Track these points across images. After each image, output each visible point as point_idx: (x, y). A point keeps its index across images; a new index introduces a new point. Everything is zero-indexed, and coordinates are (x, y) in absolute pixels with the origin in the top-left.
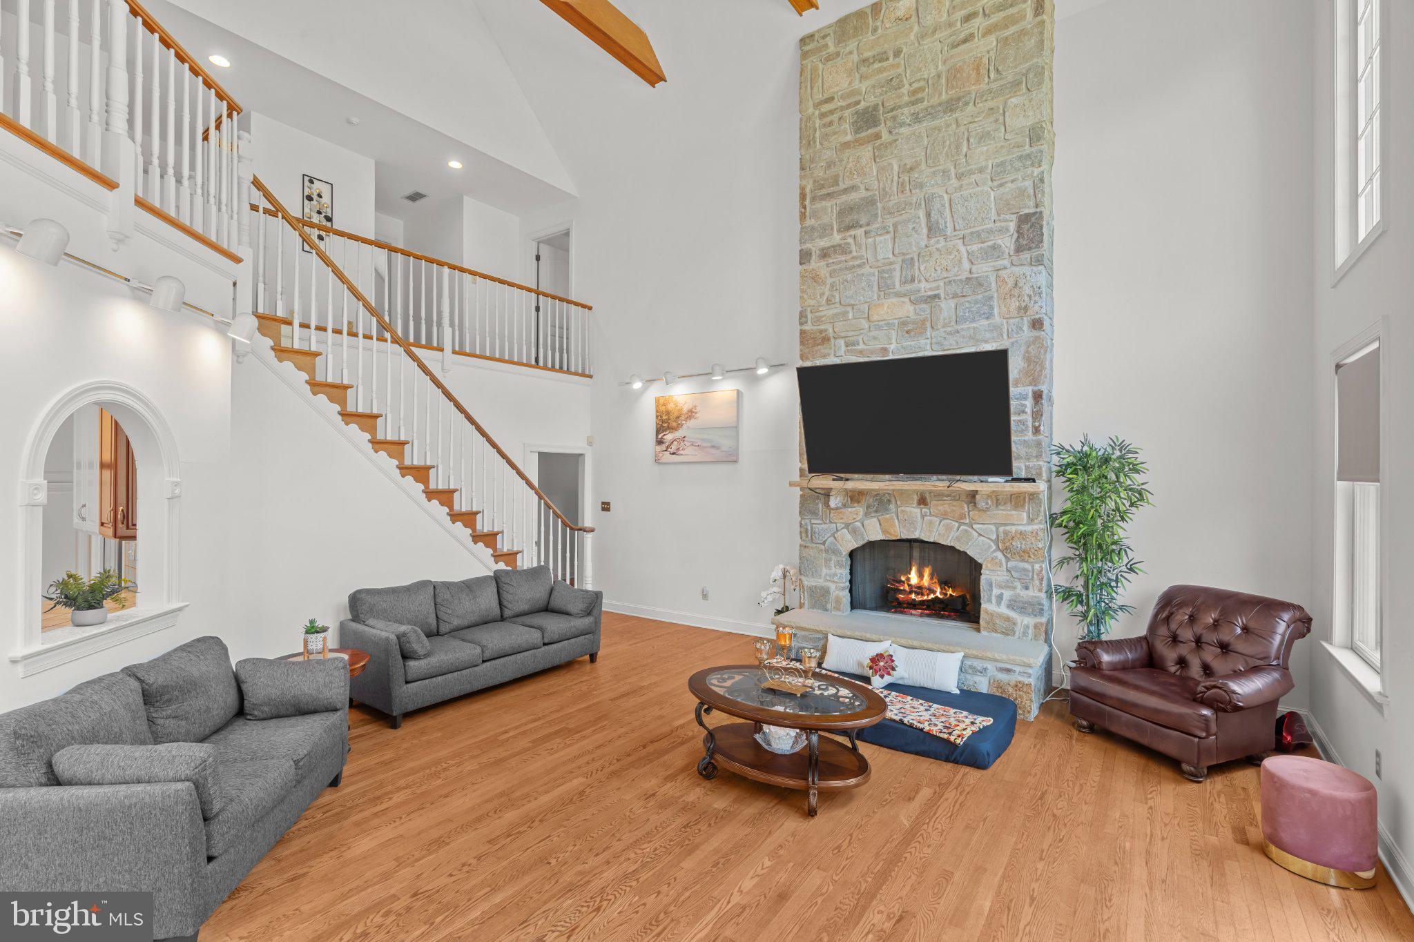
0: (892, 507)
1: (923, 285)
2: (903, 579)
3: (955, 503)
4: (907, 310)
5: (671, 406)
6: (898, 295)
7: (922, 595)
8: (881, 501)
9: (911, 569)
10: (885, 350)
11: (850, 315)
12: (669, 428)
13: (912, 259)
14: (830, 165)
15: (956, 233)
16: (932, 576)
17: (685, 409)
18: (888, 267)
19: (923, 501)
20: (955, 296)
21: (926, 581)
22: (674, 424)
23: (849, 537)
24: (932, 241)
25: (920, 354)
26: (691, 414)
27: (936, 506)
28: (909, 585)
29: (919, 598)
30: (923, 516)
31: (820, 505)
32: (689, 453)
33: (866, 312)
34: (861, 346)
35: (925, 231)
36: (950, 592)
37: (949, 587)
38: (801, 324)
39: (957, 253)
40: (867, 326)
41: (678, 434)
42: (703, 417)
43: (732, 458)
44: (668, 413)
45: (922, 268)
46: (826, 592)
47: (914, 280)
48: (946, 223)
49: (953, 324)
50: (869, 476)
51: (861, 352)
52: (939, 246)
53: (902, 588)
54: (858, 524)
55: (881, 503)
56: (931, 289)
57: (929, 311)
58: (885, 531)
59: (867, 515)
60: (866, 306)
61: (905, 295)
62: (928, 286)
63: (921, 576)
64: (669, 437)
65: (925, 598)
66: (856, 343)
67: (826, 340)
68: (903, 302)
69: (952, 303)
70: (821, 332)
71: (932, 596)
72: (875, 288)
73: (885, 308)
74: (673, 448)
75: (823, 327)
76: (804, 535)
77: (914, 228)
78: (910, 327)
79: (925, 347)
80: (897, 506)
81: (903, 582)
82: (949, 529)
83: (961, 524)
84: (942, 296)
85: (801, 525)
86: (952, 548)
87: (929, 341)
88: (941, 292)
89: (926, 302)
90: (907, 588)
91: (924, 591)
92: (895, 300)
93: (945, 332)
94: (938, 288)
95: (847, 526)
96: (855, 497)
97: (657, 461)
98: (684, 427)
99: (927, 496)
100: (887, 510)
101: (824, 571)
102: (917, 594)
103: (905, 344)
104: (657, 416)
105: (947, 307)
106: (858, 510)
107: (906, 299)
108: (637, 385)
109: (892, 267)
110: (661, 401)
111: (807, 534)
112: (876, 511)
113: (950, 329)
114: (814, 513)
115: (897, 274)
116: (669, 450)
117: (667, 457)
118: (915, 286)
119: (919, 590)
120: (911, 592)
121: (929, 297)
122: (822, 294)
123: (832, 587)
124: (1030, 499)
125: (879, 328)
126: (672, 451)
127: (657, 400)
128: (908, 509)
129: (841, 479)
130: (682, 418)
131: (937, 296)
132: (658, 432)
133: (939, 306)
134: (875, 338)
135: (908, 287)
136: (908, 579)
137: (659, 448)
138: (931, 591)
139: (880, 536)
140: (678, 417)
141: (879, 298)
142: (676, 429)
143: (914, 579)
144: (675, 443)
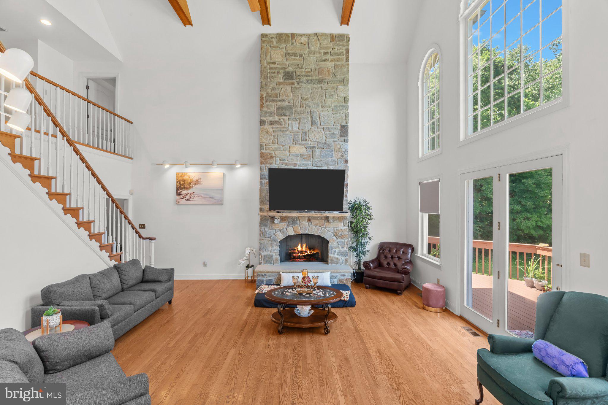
0: (298, 222)
1: (309, 142)
2: (295, 249)
3: (320, 220)
4: (304, 150)
5: (186, 178)
6: (300, 144)
7: (303, 253)
8: (294, 220)
9: (298, 245)
10: (295, 164)
11: (282, 149)
12: (184, 188)
13: (306, 132)
14: (274, 89)
15: (321, 126)
16: (306, 247)
17: (194, 179)
18: (297, 133)
19: (309, 220)
20: (321, 148)
21: (304, 249)
22: (188, 186)
23: (281, 234)
24: (313, 127)
26: (198, 182)
27: (314, 222)
28: (298, 251)
29: (302, 255)
30: (309, 225)
31: (269, 222)
32: (196, 200)
33: (288, 149)
34: (286, 161)
35: (310, 123)
36: (313, 252)
37: (312, 250)
38: (261, 149)
39: (321, 133)
40: (288, 154)
41: (190, 191)
42: (205, 184)
43: (220, 203)
44: (184, 181)
45: (310, 136)
46: (271, 256)
47: (307, 140)
48: (318, 122)
49: (320, 158)
50: (289, 211)
51: (286, 164)
52: (315, 130)
53: (295, 252)
54: (285, 229)
55: (293, 221)
56: (313, 144)
57: (311, 152)
58: (295, 231)
59: (288, 225)
60: (288, 146)
61: (303, 145)
62: (312, 143)
63: (302, 247)
64: (184, 192)
65: (304, 254)
66: (283, 160)
67: (272, 157)
68: (303, 147)
69: (320, 150)
70: (270, 154)
71: (306, 254)
72: (292, 140)
73: (296, 148)
74: (187, 197)
75: (270, 152)
76: (261, 234)
77: (307, 121)
78: (305, 157)
79: (309, 165)
80: (300, 222)
81: (296, 250)
82: (318, 229)
83: (322, 227)
84: (316, 147)
85: (260, 231)
86: (319, 236)
87: (311, 163)
88: (316, 146)
89: (311, 148)
90: (297, 252)
91: (303, 252)
92: (299, 146)
93: (317, 160)
94: (315, 144)
95: (280, 230)
96: (283, 219)
97: (177, 203)
98: (194, 188)
99: (311, 218)
100: (296, 224)
101: (270, 248)
103: (303, 163)
104: (177, 182)
105: (318, 151)
106: (285, 224)
107: (303, 146)
108: (167, 166)
109: (299, 134)
110: (180, 175)
111: (263, 234)
112: (292, 224)
113: (319, 159)
114: (266, 226)
115: (300, 136)
116: (185, 198)
117: (183, 201)
118: (307, 142)
119: (301, 252)
120: (298, 253)
121: (312, 147)
122: (270, 139)
123: (274, 254)
124: (344, 218)
125: (293, 155)
126: (186, 199)
127: (178, 174)
128: (304, 223)
129: (278, 212)
130: (193, 183)
131: (314, 147)
132: (178, 190)
133: (315, 151)
134: (292, 159)
135: (304, 142)
136: (297, 249)
137: (178, 197)
138: (306, 252)
139: (293, 234)
140: (190, 183)
141: (293, 144)
142: (189, 188)
143: (299, 248)
144: (188, 195)
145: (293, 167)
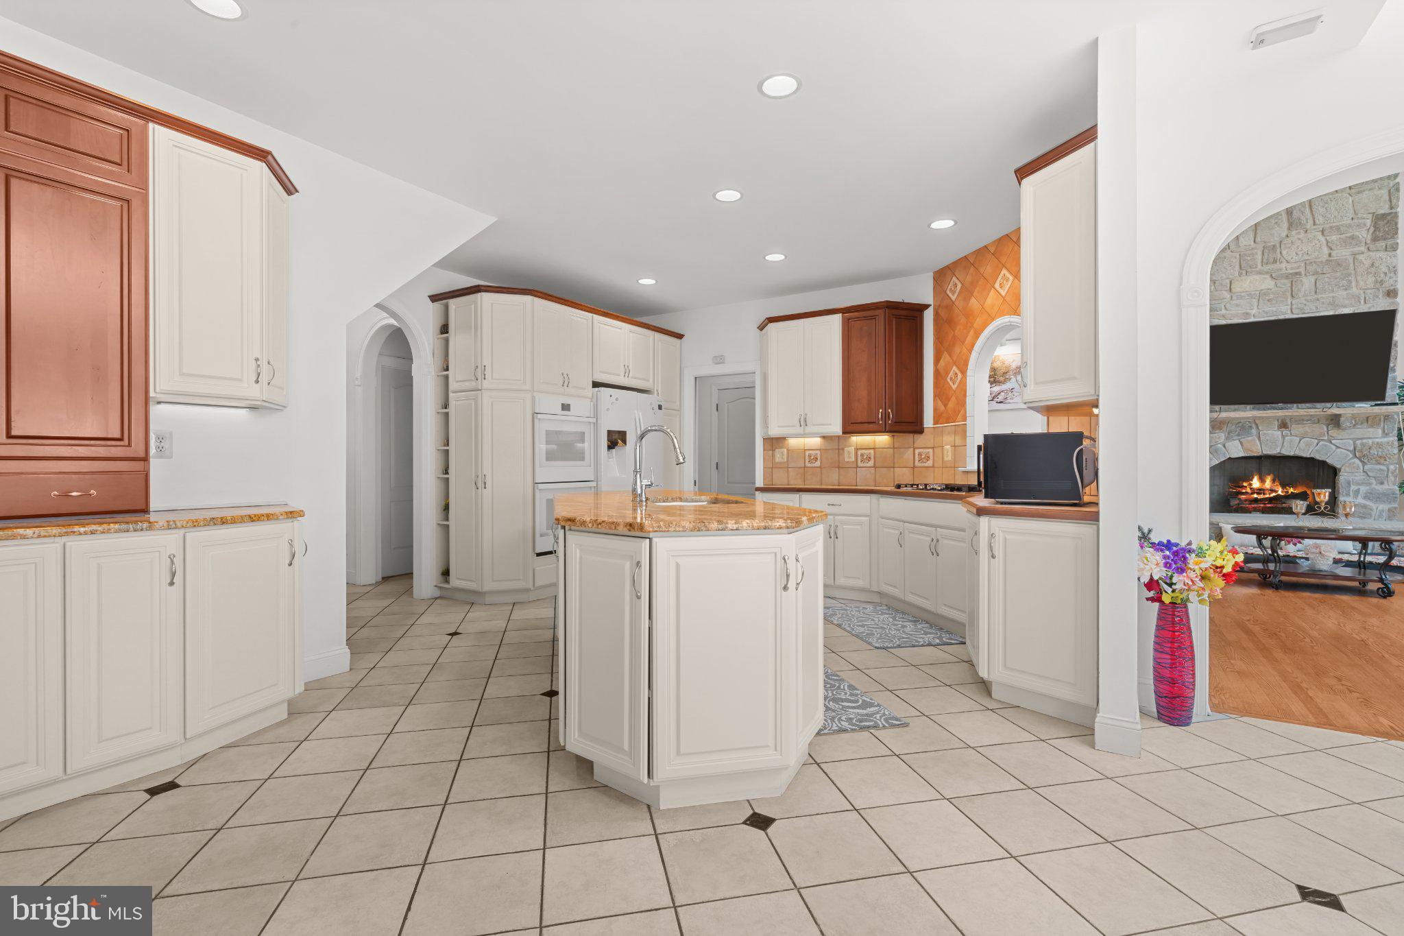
0: (1254, 431)
1: (1284, 265)
2: (1245, 484)
3: (1315, 425)
4: (1269, 283)
5: (1000, 365)
6: (1260, 273)
7: (1264, 494)
8: (1243, 428)
9: (1253, 478)
10: (1247, 315)
13: (1274, 246)
15: (1315, 227)
16: (1273, 481)
17: (1014, 366)
18: (1249, 252)
19: (1283, 425)
20: (1316, 273)
21: (1268, 484)
22: (1001, 379)
24: (1294, 233)
25: (1282, 317)
26: (1020, 370)
27: (1297, 429)
28: (1251, 489)
29: (1262, 496)
30: (1283, 437)
32: (1019, 401)
33: (1228, 285)
34: (1224, 311)
35: (1286, 225)
36: (1291, 491)
37: (1290, 487)
39: (1317, 242)
40: (1229, 296)
41: (1004, 387)
44: (999, 369)
45: (1284, 252)
47: (1276, 262)
48: (1307, 219)
49: (1313, 293)
51: (1223, 316)
52: (1300, 236)
53: (1244, 491)
54: (1220, 446)
56: (1292, 268)
57: (1289, 285)
58: (1245, 450)
59: (1227, 438)
60: (1228, 281)
61: (1267, 273)
62: (1289, 266)
63: (1262, 480)
65: (1267, 496)
66: (1219, 310)
68: (1265, 278)
69: (1312, 279)
71: (1273, 494)
72: (1237, 267)
73: (1248, 283)
74: (1001, 398)
77: (1277, 222)
78: (1272, 296)
79: (1283, 311)
80: (1259, 431)
81: (1246, 487)
82: (1308, 445)
83: (1319, 440)
84: (1303, 273)
86: (1312, 459)
87: (1289, 307)
88: (1302, 270)
89: (1287, 277)
90: (1248, 490)
91: (1266, 492)
92: (1257, 277)
93: (1306, 300)
94: (1299, 267)
96: (1217, 425)
99: (1288, 421)
100: (1249, 434)
102: (1258, 493)
103: (1267, 309)
104: (990, 373)
105: (1307, 283)
106: (1221, 436)
107: (1267, 276)
109: (1254, 252)
112: (1238, 435)
113: (1309, 298)
115: (1259, 257)
116: (996, 399)
117: (993, 405)
118: (1277, 266)
119: (1260, 491)
120: (1252, 493)
121: (1291, 274)
124: (1387, 417)
125: (1242, 297)
126: (998, 400)
128: (1269, 432)
130: (1011, 373)
131: (1298, 274)
133: (1301, 281)
134: (1237, 305)
135: (1270, 267)
136: (1251, 485)
138: (1272, 491)
139: (1242, 454)
140: (1005, 373)
141: (1240, 275)
142: (1004, 382)
143: (1256, 483)
144: (1002, 394)
145: (1241, 321)
